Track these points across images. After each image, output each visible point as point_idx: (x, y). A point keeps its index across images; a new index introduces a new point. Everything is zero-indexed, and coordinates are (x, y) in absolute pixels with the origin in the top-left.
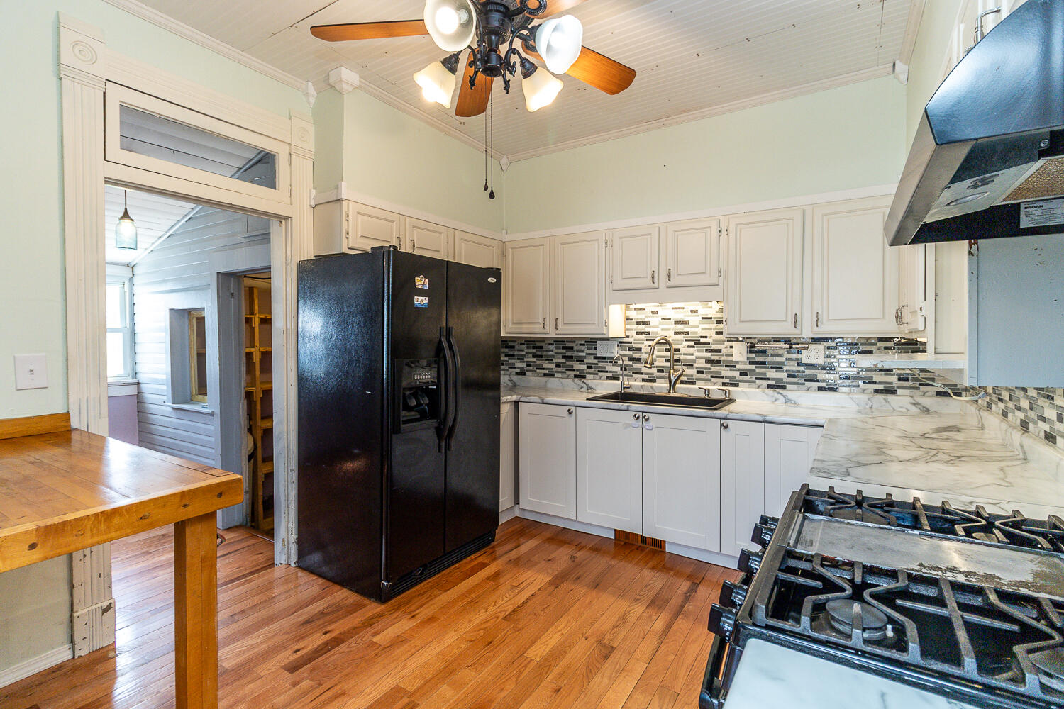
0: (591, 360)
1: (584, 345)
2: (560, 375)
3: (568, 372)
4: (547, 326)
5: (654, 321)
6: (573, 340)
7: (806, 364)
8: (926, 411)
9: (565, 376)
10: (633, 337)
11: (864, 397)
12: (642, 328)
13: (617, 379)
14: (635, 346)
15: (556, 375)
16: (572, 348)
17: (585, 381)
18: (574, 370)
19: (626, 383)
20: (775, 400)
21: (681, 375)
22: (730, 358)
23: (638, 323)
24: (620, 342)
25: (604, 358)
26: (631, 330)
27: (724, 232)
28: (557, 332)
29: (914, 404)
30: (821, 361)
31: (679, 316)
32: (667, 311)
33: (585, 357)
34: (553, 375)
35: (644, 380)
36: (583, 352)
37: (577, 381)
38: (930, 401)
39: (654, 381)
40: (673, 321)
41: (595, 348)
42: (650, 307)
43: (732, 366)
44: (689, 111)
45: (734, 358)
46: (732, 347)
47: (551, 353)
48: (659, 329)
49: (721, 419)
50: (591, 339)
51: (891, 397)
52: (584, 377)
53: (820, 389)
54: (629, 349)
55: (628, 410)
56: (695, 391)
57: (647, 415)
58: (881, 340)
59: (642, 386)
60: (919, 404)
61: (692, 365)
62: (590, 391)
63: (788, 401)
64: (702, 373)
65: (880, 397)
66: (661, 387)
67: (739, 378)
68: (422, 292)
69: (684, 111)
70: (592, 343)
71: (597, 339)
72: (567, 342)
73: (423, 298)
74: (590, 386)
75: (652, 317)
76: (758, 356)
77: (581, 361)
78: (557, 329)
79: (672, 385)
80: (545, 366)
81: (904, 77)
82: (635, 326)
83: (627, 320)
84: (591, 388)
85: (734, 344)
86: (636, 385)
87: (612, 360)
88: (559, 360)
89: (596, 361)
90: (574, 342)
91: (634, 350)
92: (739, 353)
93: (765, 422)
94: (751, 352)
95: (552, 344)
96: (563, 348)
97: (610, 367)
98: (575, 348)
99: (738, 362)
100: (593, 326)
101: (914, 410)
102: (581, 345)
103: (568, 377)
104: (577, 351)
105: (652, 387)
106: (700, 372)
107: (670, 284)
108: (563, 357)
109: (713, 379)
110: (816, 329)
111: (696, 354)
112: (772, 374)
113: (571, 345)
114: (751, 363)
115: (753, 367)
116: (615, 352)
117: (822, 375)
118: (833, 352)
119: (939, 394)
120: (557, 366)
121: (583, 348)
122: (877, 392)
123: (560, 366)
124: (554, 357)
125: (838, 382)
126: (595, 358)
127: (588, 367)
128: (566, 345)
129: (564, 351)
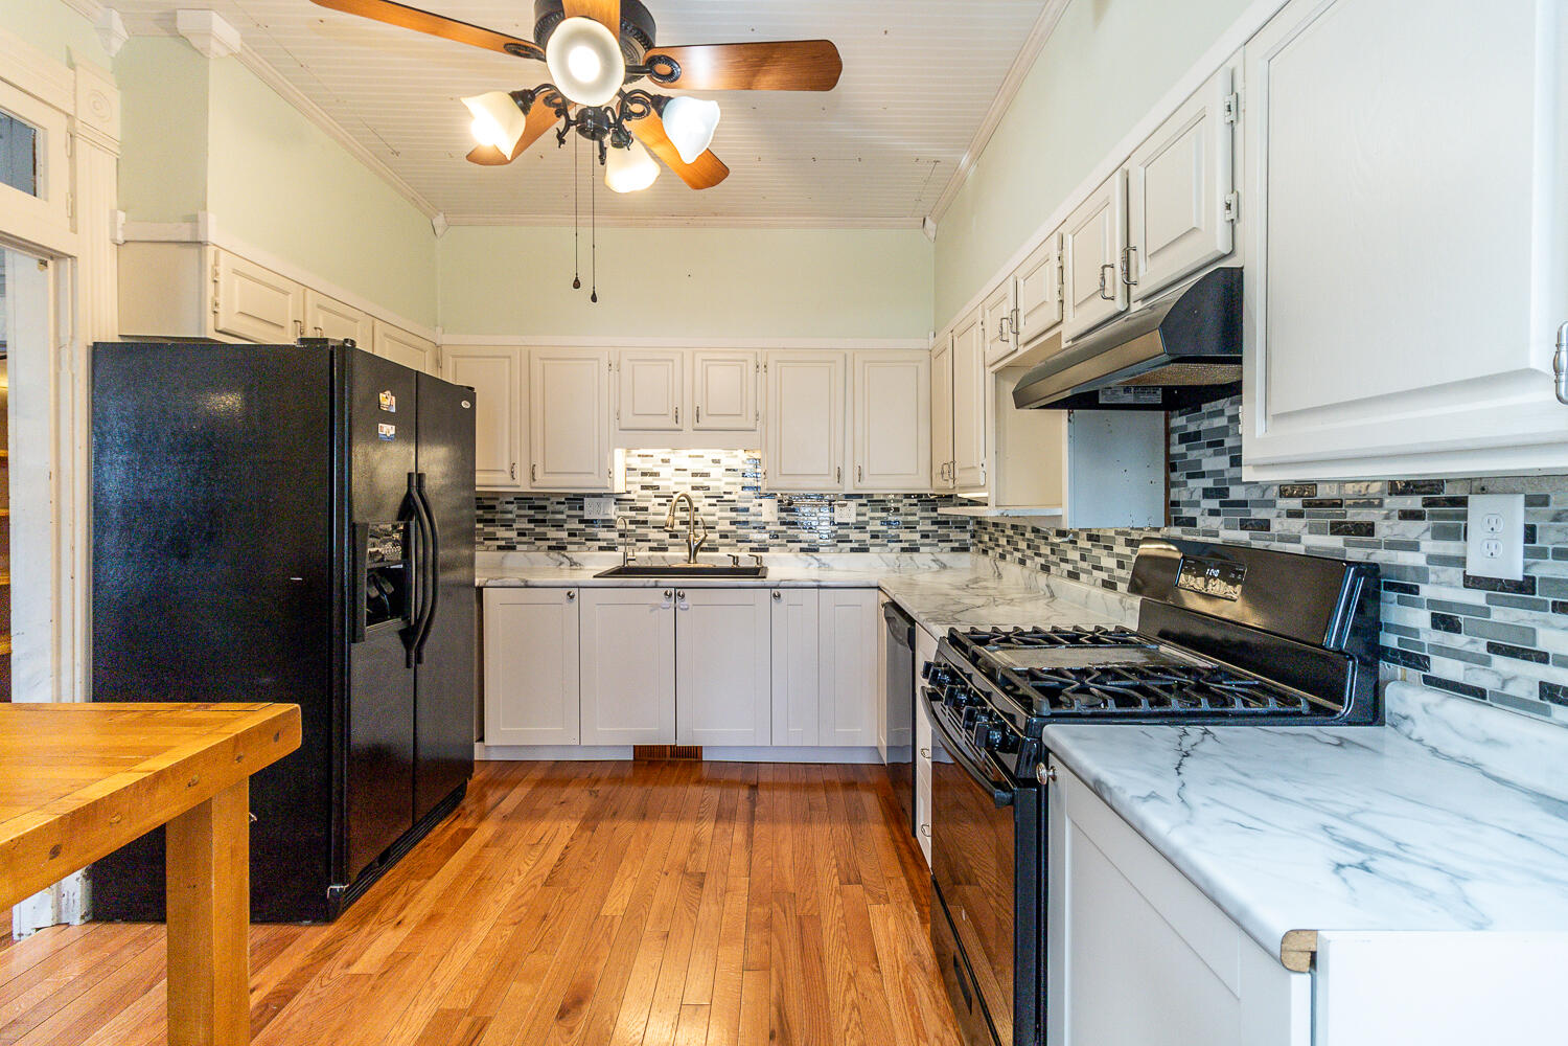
0: (575, 525)
1: (563, 503)
2: (525, 547)
3: (538, 543)
4: (517, 475)
5: (666, 472)
6: (546, 497)
7: (839, 524)
8: (944, 567)
9: (533, 548)
10: (636, 493)
11: (893, 556)
12: (648, 480)
13: (613, 549)
14: (639, 504)
15: (519, 547)
16: (545, 508)
17: (566, 554)
18: (548, 539)
19: (630, 554)
20: (812, 565)
21: (703, 541)
22: (760, 518)
23: (644, 474)
24: (617, 500)
25: (592, 521)
26: (634, 483)
27: (762, 367)
28: (533, 484)
29: (934, 561)
30: (852, 519)
31: (699, 467)
32: (681, 458)
33: (565, 521)
34: (513, 548)
35: (651, 549)
36: (562, 513)
37: (554, 554)
38: (947, 557)
39: (665, 550)
40: (689, 473)
41: (582, 508)
42: (660, 454)
43: (761, 528)
44: (721, 215)
45: (763, 519)
46: (761, 505)
47: (510, 516)
48: (669, 481)
49: (771, 588)
50: (575, 495)
51: (915, 555)
52: (564, 548)
53: (853, 550)
54: (631, 509)
55: (656, 587)
56: (722, 558)
57: (682, 591)
58: (908, 496)
59: (649, 558)
60: (939, 561)
61: (714, 528)
62: (574, 567)
63: (822, 565)
64: (726, 537)
65: (907, 555)
66: (677, 556)
67: (769, 541)
68: (388, 418)
69: (716, 215)
70: (576, 500)
71: (584, 495)
72: (536, 499)
73: (389, 427)
74: (575, 560)
75: (660, 466)
76: (789, 515)
77: (559, 525)
78: (534, 480)
79: (693, 552)
80: (499, 535)
81: (931, 234)
82: (639, 479)
83: (629, 469)
84: (575, 564)
85: (763, 501)
86: (642, 556)
87: (609, 525)
88: (524, 526)
89: (583, 526)
90: (548, 499)
91: (637, 510)
92: (769, 511)
93: (819, 587)
94: (782, 510)
95: (512, 503)
96: (530, 508)
97: (603, 533)
98: (550, 509)
99: (768, 523)
100: (590, 477)
101: (935, 567)
102: (558, 503)
103: (538, 550)
104: (553, 513)
105: (663, 557)
106: (724, 536)
107: (697, 425)
108: (530, 521)
109: (739, 544)
110: (858, 485)
111: (719, 514)
112: (803, 535)
113: (542, 503)
114: (783, 523)
115: (784, 528)
116: (612, 511)
117: (854, 535)
118: (864, 509)
119: (953, 550)
120: (519, 534)
121: (562, 507)
122: (903, 550)
123: (524, 535)
124: (514, 521)
125: (869, 541)
126: (581, 522)
127: (570, 535)
128: (537, 503)
129: (532, 512)
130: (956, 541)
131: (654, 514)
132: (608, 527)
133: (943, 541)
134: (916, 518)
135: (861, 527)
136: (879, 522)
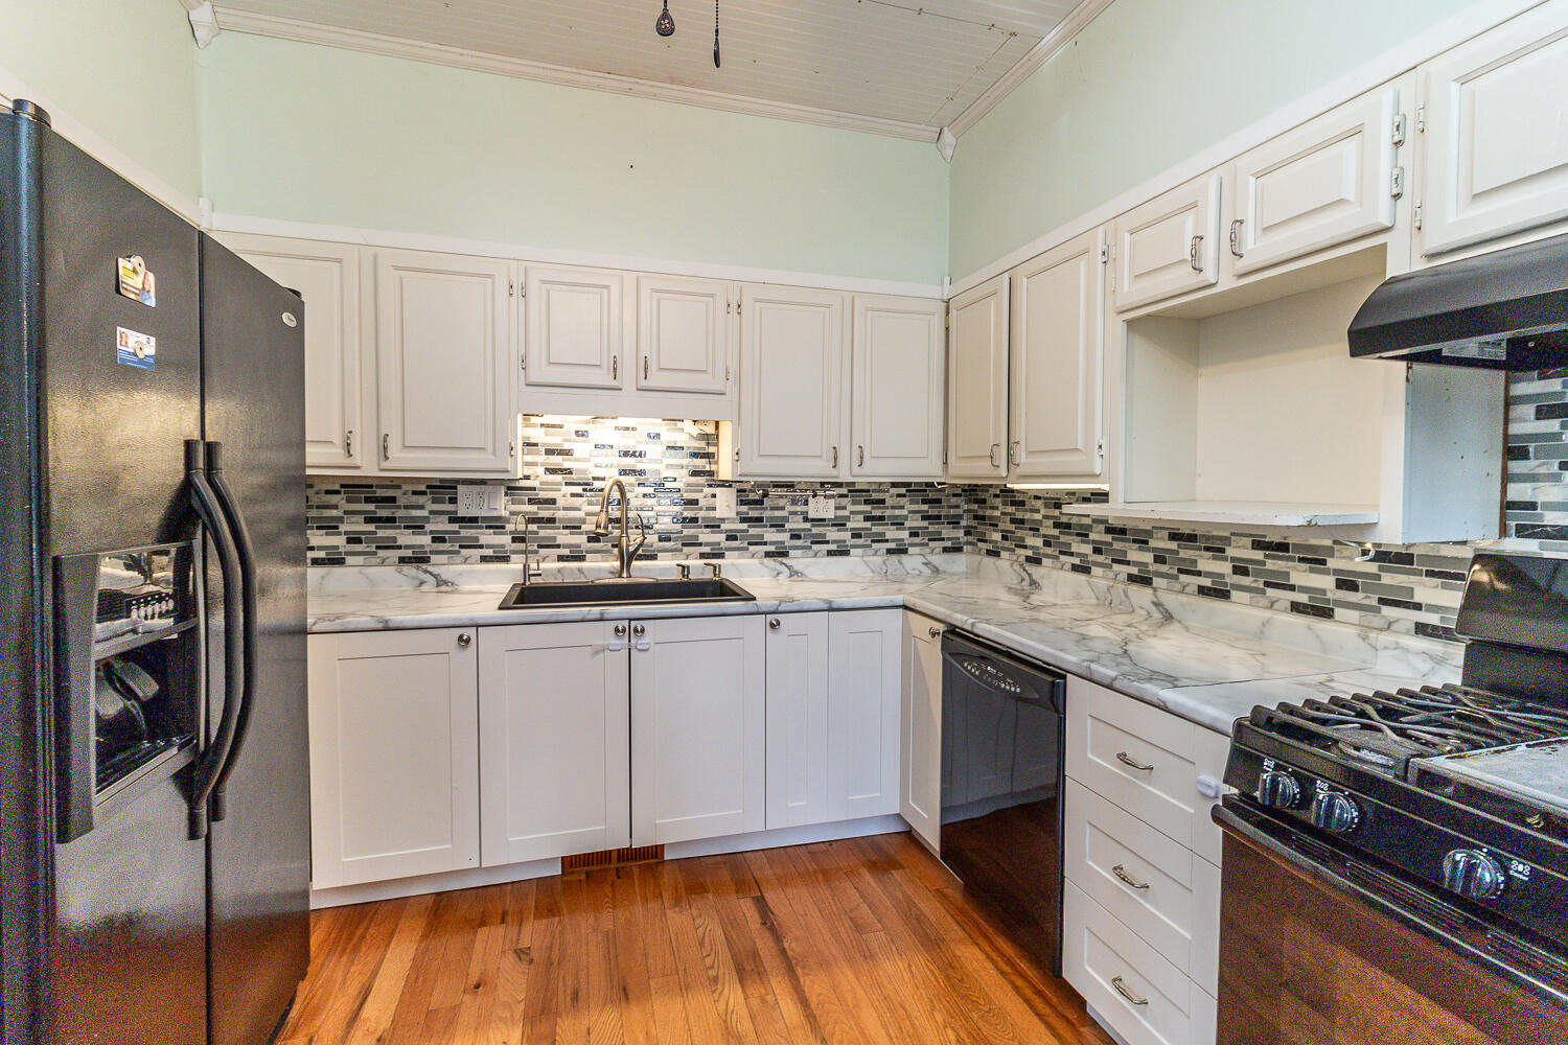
0: (442, 525)
1: (424, 493)
2: (360, 560)
3: (382, 553)
4: (356, 449)
5: (581, 448)
6: (395, 484)
7: (813, 520)
8: (936, 570)
9: (374, 560)
10: (538, 477)
11: (878, 560)
12: (556, 460)
13: (506, 559)
14: (542, 495)
15: (349, 560)
16: (392, 499)
17: (430, 568)
18: (400, 547)
19: (534, 566)
20: (778, 574)
21: (641, 545)
22: (712, 514)
23: (549, 452)
24: (509, 488)
25: (474, 520)
26: (534, 464)
28: (386, 465)
29: (925, 564)
30: (830, 514)
31: (629, 442)
32: (604, 432)
33: (426, 519)
34: (339, 562)
35: (561, 558)
36: (422, 507)
37: (409, 569)
38: (939, 559)
39: (581, 558)
40: (615, 451)
41: (453, 500)
42: (572, 423)
43: (714, 526)
45: (718, 514)
46: (714, 496)
47: (334, 513)
48: (589, 460)
50: (442, 480)
51: (904, 558)
52: (426, 560)
53: (830, 553)
54: (531, 502)
56: (664, 567)
58: (894, 485)
59: (559, 570)
60: (930, 563)
61: (651, 527)
62: (444, 588)
63: (793, 573)
64: (668, 539)
65: (894, 558)
66: (600, 567)
67: (725, 544)
70: (444, 489)
71: (457, 481)
72: (378, 487)
74: (444, 577)
75: (575, 441)
76: (753, 509)
77: (417, 527)
78: (387, 458)
79: (626, 559)
81: (949, 152)
82: (542, 458)
83: (528, 445)
84: (445, 583)
85: (717, 491)
86: (550, 569)
87: (497, 524)
88: (357, 528)
89: (455, 527)
90: (399, 487)
91: (539, 503)
92: (725, 505)
94: (742, 503)
95: (337, 492)
96: (368, 500)
97: (487, 537)
98: (401, 501)
99: (723, 520)
100: (483, 455)
101: (927, 571)
102: (415, 493)
103: (383, 563)
104: (406, 507)
105: (580, 570)
106: (665, 538)
107: (642, 384)
108: (368, 520)
109: (686, 548)
110: (857, 470)
111: (658, 508)
112: (771, 535)
113: (390, 493)
114: (743, 520)
115: (744, 526)
116: (502, 506)
117: (832, 534)
118: (844, 501)
119: (946, 550)
120: (350, 541)
121: (421, 500)
122: (889, 551)
123: (358, 541)
124: (341, 520)
125: (851, 542)
126: (453, 520)
127: (435, 540)
128: (381, 493)
129: (371, 507)
130: (949, 539)
131: (565, 509)
132: (497, 527)
133: (935, 540)
134: (905, 512)
135: (839, 524)
136: (861, 517)
